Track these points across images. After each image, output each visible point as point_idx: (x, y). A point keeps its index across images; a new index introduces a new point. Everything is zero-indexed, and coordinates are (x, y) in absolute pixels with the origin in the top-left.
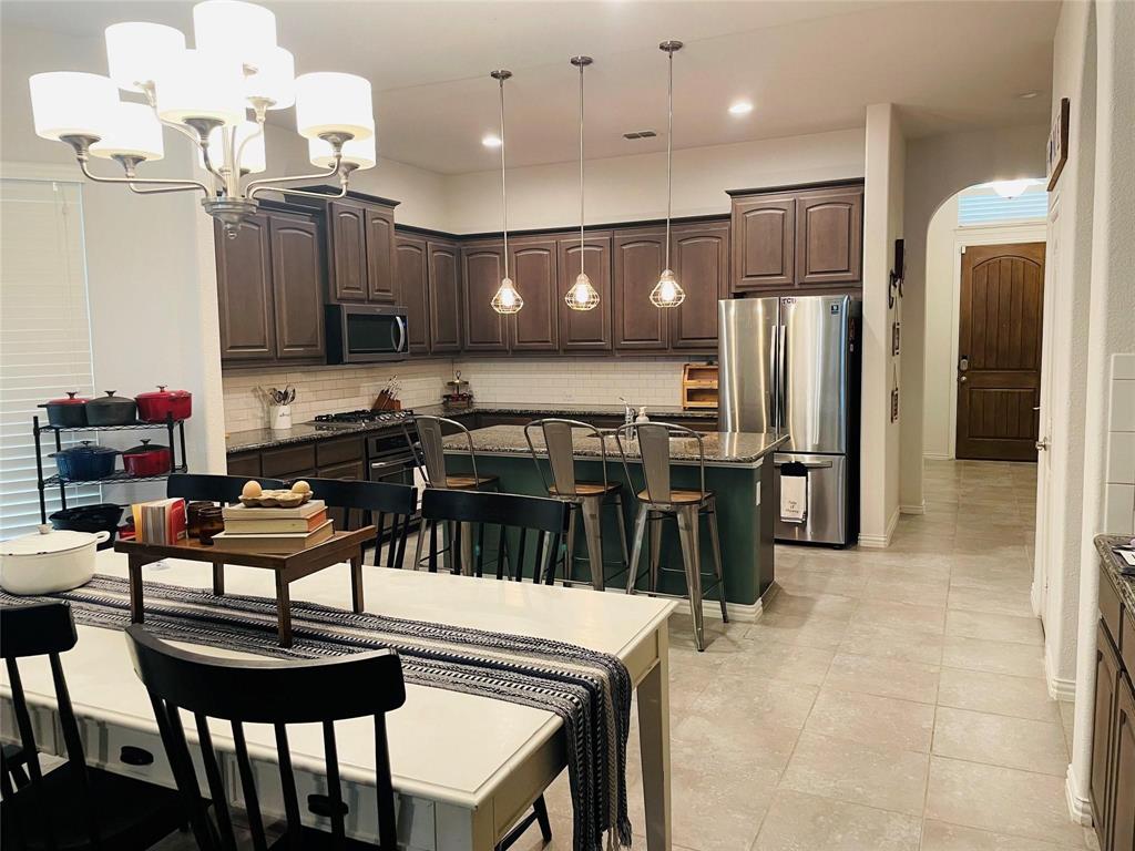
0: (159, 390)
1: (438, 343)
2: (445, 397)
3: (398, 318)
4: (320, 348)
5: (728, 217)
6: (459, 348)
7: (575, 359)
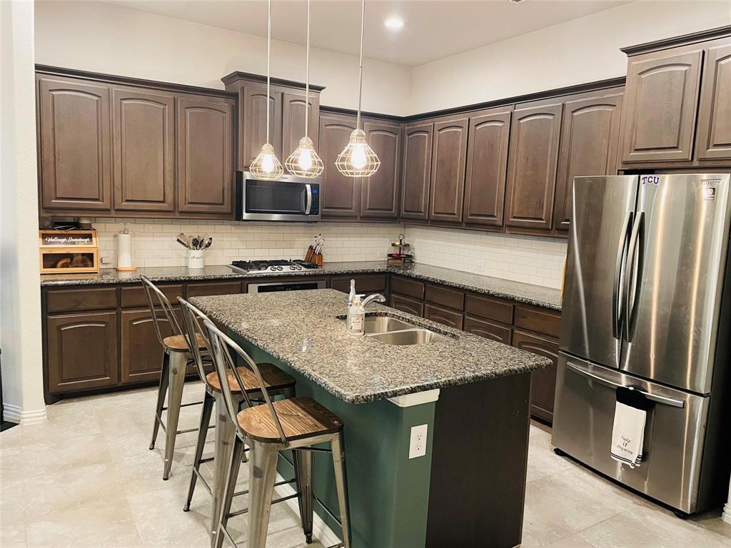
1: (369, 209)
2: (389, 255)
3: (307, 186)
4: (226, 208)
5: (621, 81)
6: (396, 215)
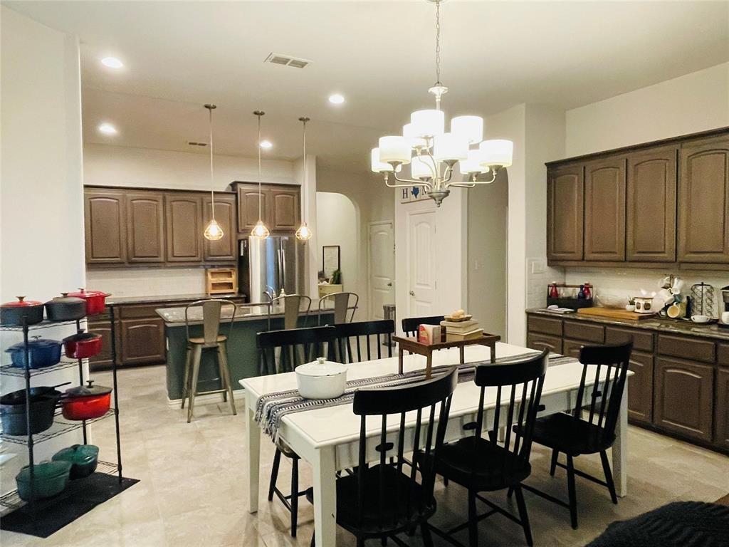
0: (80, 291)
7: (138, 268)
